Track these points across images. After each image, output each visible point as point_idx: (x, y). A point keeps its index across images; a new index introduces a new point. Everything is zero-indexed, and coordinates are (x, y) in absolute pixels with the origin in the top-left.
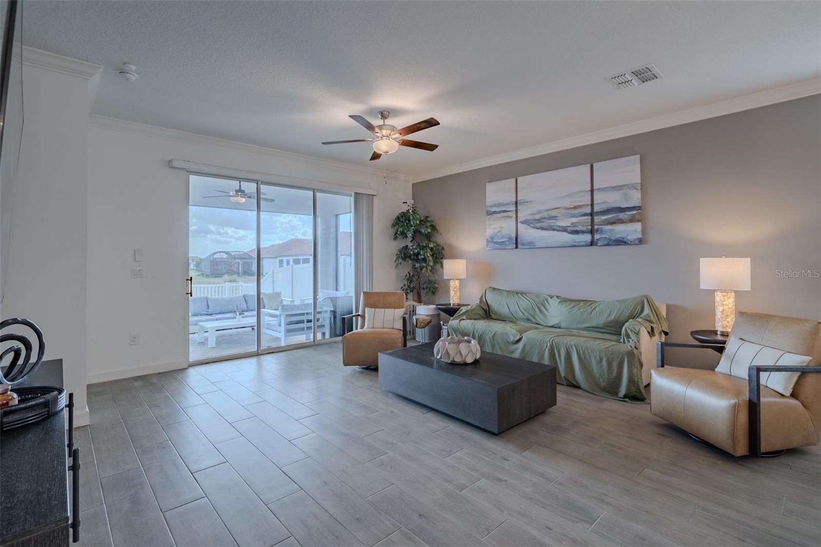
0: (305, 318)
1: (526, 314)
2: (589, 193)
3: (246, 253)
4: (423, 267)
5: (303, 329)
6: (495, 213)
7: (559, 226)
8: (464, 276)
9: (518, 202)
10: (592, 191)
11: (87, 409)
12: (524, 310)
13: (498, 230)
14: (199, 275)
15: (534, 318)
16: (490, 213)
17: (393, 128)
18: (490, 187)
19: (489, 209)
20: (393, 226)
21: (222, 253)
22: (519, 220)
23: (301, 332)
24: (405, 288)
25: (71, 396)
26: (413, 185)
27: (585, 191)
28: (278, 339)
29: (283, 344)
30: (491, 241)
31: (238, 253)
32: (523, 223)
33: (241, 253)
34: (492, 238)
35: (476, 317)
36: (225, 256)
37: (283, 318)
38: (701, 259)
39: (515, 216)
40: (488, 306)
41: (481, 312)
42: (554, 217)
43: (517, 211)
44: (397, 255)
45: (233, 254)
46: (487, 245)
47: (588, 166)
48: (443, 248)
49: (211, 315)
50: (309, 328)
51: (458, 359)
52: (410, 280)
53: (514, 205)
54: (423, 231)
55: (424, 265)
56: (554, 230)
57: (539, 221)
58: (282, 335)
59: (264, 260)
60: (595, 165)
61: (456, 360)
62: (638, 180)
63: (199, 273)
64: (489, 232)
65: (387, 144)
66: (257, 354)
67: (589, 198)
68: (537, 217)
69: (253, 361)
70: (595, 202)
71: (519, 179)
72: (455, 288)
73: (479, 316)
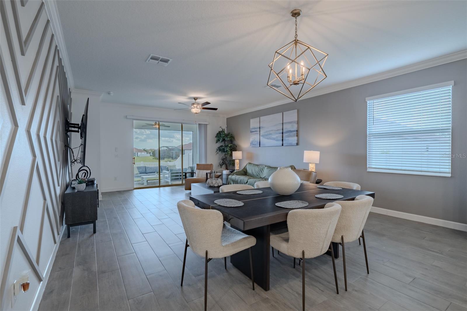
0: (179, 174)
1: (257, 173)
2: (282, 124)
3: (176, 147)
4: (226, 154)
5: (178, 179)
6: (253, 132)
7: (273, 138)
8: (241, 158)
9: (260, 127)
10: (283, 124)
11: (101, 196)
12: (257, 172)
13: (254, 139)
14: (153, 159)
15: (259, 175)
16: (252, 132)
17: (198, 104)
18: (252, 121)
19: (251, 130)
20: (216, 137)
21: (165, 147)
22: (261, 135)
23: (178, 180)
24: (220, 163)
25: (97, 185)
26: (227, 119)
27: (280, 124)
28: (167, 182)
29: (170, 184)
30: (252, 143)
31: (172, 147)
32: (262, 136)
33: (174, 147)
34: (252, 142)
35: (240, 174)
36: (166, 148)
37: (170, 174)
38: (305, 151)
39: (259, 133)
40: (246, 170)
41: (242, 172)
42: (271, 134)
43: (260, 131)
44: (217, 149)
45: (170, 148)
46: (250, 145)
47: (282, 113)
48: (236, 146)
49: (147, 173)
50: (180, 179)
51: (212, 185)
52: (223, 159)
53: (259, 129)
54: (226, 139)
55: (227, 153)
56: (271, 139)
57: (266, 135)
58: (169, 181)
59: (185, 151)
60: (284, 113)
61: (211, 185)
62: (296, 120)
63: (153, 158)
64: (251, 140)
65: (196, 110)
66: (159, 187)
67: (282, 126)
68: (266, 134)
69: (158, 189)
70: (283, 128)
71: (261, 117)
72: (237, 163)
73: (241, 174)
